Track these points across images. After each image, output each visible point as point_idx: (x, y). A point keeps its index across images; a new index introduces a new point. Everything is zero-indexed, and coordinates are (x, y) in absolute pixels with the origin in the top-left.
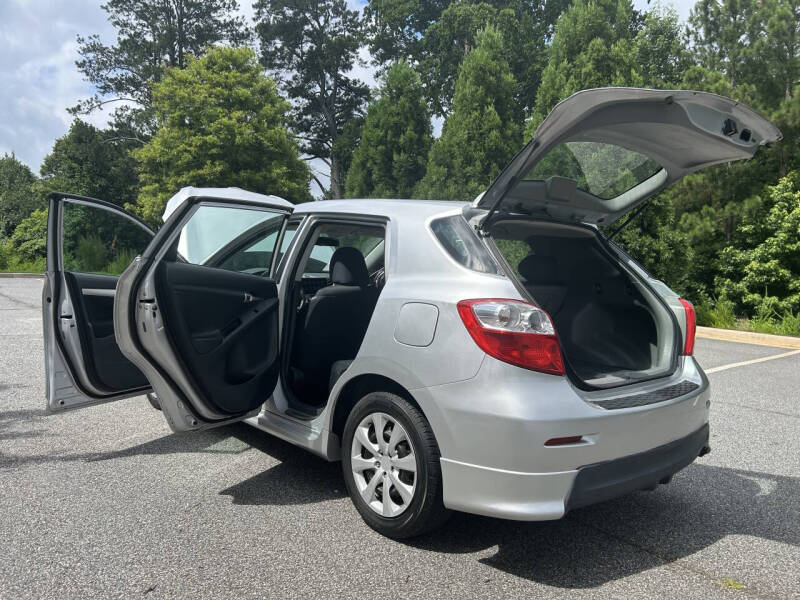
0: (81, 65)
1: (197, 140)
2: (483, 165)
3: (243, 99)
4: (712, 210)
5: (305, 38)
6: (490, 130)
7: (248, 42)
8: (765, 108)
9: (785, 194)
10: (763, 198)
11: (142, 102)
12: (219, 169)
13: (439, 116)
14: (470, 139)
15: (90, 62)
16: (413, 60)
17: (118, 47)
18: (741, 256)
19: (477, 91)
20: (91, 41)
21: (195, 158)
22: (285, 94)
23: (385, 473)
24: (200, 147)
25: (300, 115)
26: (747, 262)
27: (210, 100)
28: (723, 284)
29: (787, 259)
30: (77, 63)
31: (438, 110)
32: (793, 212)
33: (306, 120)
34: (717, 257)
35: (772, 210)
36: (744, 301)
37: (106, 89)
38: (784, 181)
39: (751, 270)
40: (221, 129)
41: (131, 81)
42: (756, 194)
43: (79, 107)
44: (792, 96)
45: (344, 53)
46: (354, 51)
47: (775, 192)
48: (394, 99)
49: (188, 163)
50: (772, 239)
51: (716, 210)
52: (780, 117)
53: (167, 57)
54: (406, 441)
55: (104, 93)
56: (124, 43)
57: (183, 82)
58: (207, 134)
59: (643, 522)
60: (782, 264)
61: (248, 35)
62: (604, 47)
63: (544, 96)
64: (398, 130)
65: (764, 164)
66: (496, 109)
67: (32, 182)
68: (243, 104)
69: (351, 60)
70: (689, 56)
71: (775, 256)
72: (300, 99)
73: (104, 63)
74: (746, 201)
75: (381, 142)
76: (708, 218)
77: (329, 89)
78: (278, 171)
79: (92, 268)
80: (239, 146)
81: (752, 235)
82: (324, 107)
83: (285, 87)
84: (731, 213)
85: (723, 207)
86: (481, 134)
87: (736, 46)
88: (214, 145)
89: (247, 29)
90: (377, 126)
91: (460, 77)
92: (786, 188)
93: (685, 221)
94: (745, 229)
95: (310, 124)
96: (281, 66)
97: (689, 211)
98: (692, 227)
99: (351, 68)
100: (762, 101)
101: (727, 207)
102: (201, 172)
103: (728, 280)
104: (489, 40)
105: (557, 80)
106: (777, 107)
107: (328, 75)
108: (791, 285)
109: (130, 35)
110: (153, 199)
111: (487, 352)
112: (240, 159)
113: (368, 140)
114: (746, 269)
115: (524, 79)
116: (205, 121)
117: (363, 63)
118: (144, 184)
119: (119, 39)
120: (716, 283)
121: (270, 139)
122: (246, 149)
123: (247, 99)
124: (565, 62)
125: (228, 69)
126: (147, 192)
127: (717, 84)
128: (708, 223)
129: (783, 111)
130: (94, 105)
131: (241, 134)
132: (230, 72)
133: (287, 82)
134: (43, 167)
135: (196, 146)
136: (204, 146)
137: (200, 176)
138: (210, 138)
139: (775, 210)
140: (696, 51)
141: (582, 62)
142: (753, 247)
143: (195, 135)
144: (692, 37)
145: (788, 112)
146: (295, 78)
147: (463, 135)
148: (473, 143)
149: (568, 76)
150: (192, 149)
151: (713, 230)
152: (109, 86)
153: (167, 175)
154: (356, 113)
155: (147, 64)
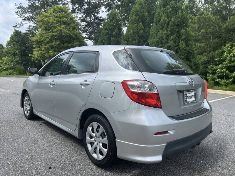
0: (16, 13)
1: (50, 34)
2: (138, 41)
3: (65, 21)
4: (206, 54)
5: (85, 4)
6: (140, 30)
7: (68, 6)
8: (222, 23)
9: (228, 49)
10: (221, 50)
11: (35, 24)
12: (57, 43)
13: (125, 27)
14: (134, 33)
15: (19, 12)
16: (117, 10)
17: (28, 7)
18: (215, 67)
19: (136, 18)
20: (20, 5)
21: (50, 40)
22: (80, 21)
23: (97, 144)
24: (52, 36)
25: (84, 27)
26: (217, 69)
27: (54, 22)
28: (210, 76)
29: (229, 68)
30: (15, 12)
31: (125, 25)
32: (231, 54)
33: (86, 29)
34: (208, 68)
35: (224, 54)
36: (216, 81)
37: (24, 20)
38: (228, 45)
39: (218, 72)
40: (58, 31)
41: (32, 17)
42: (219, 49)
43: (16, 25)
44: (230, 20)
45: (97, 9)
46: (100, 8)
47: (225, 48)
48: (111, 21)
49: (48, 41)
50: (224, 62)
51: (208, 54)
52: (226, 26)
53: (43, 10)
54: (104, 133)
55: (24, 21)
56: (30, 6)
57: (46, 16)
58: (54, 32)
59: (190, 157)
60: (227, 70)
61: (68, 3)
62: (175, 4)
63: (156, 19)
64: (113, 30)
65: (222, 40)
66: (142, 24)
67: (3, 49)
68: (64, 23)
69: (99, 11)
70: (199, 8)
71: (225, 67)
72: (84, 22)
73: (23, 12)
74: (216, 51)
75: (107, 34)
76: (205, 56)
77: (92, 19)
78: (76, 43)
79: (20, 74)
80: (63, 36)
81: (218, 61)
82: (91, 25)
83: (79, 19)
84: (212, 55)
85: (210, 53)
86: (138, 31)
87: (213, 5)
88: (56, 36)
89: (67, 2)
90: (106, 29)
91: (131, 14)
92: (228, 47)
93: (198, 57)
94: (216, 59)
95: (87, 30)
96: (78, 13)
97: (200, 54)
98: (200, 59)
99: (99, 13)
100: (221, 21)
101: (211, 53)
102: (52, 44)
103: (211, 75)
104: (140, 3)
105: (160, 14)
106: (225, 23)
107: (92, 15)
108: (230, 76)
109: (31, 3)
110: (38, 53)
111: (132, 100)
112: (64, 40)
113: (103, 33)
114: (216, 72)
115: (150, 15)
116: (53, 28)
117: (103, 12)
118: (35, 48)
119: (28, 5)
120: (208, 76)
121: (73, 34)
122: (66, 37)
123: (66, 21)
124: (163, 8)
125: (60, 12)
126: (36, 50)
127: (208, 16)
128: (205, 58)
129: (227, 24)
130: (21, 25)
131: (64, 32)
132: (60, 13)
133: (80, 17)
134: (6, 44)
135: (50, 36)
136: (53, 36)
137: (51, 45)
138: (54, 34)
139: (225, 54)
140: (201, 7)
141: (168, 8)
142: (219, 65)
143: (50, 33)
144: (200, 2)
145: (229, 24)
146: (82, 16)
147: (132, 31)
148: (135, 34)
149: (164, 13)
150: (49, 37)
151: (207, 60)
152: (25, 19)
153: (42, 45)
154: (100, 26)
155: (37, 12)
